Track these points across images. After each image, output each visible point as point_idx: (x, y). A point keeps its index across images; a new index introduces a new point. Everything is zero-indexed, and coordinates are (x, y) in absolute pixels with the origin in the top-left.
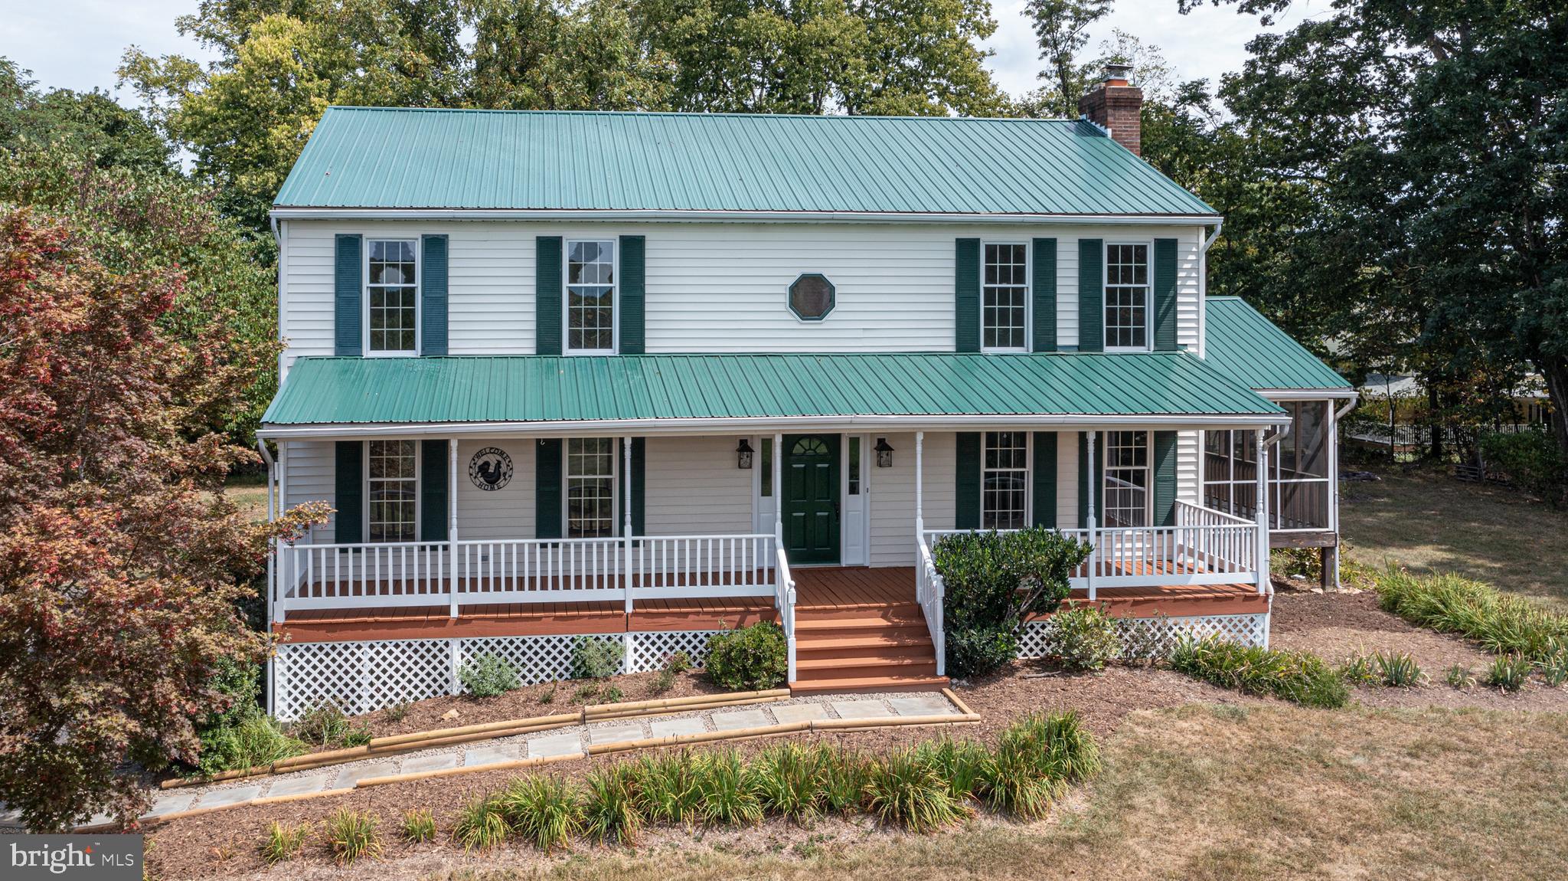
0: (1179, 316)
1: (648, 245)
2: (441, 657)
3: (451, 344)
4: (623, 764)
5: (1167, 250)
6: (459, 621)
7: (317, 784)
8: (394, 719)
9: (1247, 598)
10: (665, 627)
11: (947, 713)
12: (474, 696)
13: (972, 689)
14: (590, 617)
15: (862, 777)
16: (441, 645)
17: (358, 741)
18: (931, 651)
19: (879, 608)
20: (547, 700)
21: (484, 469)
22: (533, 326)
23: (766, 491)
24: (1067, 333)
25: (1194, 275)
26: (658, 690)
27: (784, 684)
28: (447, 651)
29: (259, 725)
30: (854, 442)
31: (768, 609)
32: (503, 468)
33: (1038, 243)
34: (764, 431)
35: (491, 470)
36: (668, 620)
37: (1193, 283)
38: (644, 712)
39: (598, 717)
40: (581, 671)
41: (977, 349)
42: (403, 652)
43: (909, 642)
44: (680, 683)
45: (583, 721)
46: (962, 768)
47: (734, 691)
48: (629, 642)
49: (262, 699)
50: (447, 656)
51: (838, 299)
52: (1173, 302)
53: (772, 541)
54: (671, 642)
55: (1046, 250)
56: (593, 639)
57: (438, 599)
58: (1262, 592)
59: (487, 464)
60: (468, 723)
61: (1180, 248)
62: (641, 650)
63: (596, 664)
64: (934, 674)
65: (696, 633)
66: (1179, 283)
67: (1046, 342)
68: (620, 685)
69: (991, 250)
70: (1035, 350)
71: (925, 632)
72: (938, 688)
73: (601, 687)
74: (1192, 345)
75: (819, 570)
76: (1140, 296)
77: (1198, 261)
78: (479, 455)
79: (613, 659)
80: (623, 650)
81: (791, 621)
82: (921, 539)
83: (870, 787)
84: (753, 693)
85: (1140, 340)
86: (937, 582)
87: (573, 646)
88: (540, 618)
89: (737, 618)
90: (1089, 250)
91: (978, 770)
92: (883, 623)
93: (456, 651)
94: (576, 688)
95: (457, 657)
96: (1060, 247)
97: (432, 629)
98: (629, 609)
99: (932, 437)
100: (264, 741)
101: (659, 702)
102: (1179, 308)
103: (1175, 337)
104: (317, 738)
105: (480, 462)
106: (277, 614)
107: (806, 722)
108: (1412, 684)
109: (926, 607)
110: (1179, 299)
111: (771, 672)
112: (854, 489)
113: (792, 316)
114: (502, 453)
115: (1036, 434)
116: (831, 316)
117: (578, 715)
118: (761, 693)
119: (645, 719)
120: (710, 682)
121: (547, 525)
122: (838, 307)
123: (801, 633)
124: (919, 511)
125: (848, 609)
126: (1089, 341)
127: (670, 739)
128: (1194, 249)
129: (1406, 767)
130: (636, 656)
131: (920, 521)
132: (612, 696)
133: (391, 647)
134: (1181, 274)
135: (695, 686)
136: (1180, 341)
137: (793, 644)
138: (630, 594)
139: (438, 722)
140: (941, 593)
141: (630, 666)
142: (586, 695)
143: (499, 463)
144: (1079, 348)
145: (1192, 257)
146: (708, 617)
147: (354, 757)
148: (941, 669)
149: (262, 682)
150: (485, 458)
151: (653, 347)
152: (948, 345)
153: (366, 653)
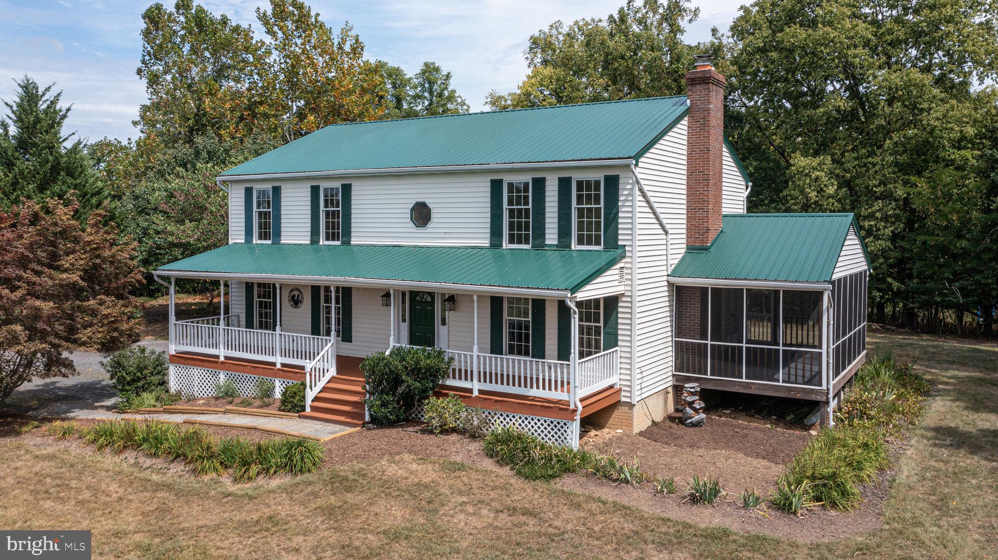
0: (620, 226)
1: (353, 189)
3: (282, 238)
5: (613, 182)
10: (289, 378)
12: (219, 397)
16: (217, 373)
21: (293, 298)
22: (310, 230)
23: (404, 320)
24: (551, 237)
25: (630, 198)
27: (302, 412)
32: (300, 299)
33: (535, 181)
35: (296, 298)
37: (630, 204)
41: (502, 245)
42: (206, 373)
51: (433, 216)
52: (616, 217)
55: (539, 184)
59: (294, 295)
61: (621, 181)
62: (282, 387)
64: (364, 420)
66: (620, 204)
67: (540, 242)
70: (532, 247)
74: (629, 246)
76: (598, 212)
77: (632, 189)
78: (291, 291)
80: (275, 386)
85: (599, 242)
87: (259, 381)
90: (565, 184)
95: (222, 378)
96: (548, 183)
97: (214, 365)
98: (278, 367)
102: (620, 221)
103: (617, 240)
105: (292, 294)
110: (620, 215)
112: (444, 322)
113: (412, 225)
114: (299, 291)
116: (430, 225)
122: (432, 220)
126: (563, 241)
128: (631, 181)
130: (280, 390)
134: (622, 198)
136: (620, 243)
139: (195, 404)
141: (277, 395)
143: (298, 296)
144: (558, 246)
145: (629, 187)
150: (294, 293)
151: (354, 241)
152: (486, 243)
153: (196, 372)
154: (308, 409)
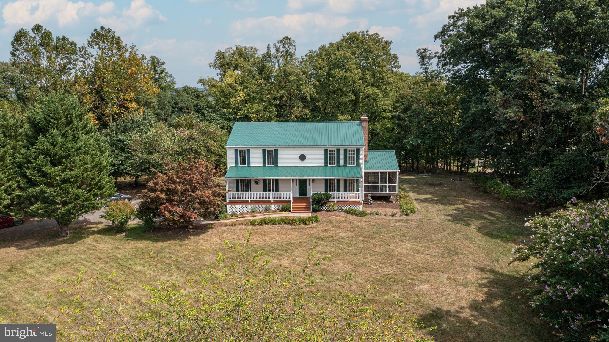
0: (360, 161)
1: (278, 150)
2: (248, 207)
3: (251, 164)
5: (358, 150)
6: (250, 202)
7: (232, 220)
8: (242, 214)
10: (277, 204)
11: (307, 215)
12: (252, 212)
13: (314, 213)
14: (268, 202)
16: (248, 205)
17: (237, 216)
18: (310, 208)
20: (261, 212)
21: (256, 182)
22: (262, 162)
23: (296, 185)
24: (342, 163)
25: (362, 154)
26: (275, 211)
29: (225, 214)
30: (309, 180)
31: (289, 202)
39: (267, 214)
40: (266, 209)
41: (328, 165)
42: (243, 206)
43: (308, 207)
44: (277, 211)
45: (264, 215)
46: (303, 220)
47: (283, 212)
48: (272, 206)
49: (226, 211)
51: (306, 158)
52: (359, 158)
53: (291, 193)
54: (277, 206)
55: (338, 150)
56: (267, 205)
57: (247, 200)
60: (250, 215)
61: (360, 150)
62: (274, 207)
63: (268, 208)
64: (309, 211)
65: (280, 206)
66: (360, 155)
67: (339, 164)
68: (270, 211)
69: (330, 151)
70: (337, 165)
71: (310, 205)
72: (310, 213)
73: (268, 211)
74: (362, 165)
76: (354, 157)
79: (270, 208)
81: (291, 203)
82: (311, 193)
83: (292, 222)
85: (353, 164)
87: (265, 206)
88: (263, 202)
89: (286, 203)
90: (345, 150)
92: (306, 204)
94: (265, 211)
95: (250, 207)
96: (341, 150)
97: (247, 203)
98: (273, 202)
100: (226, 216)
101: (275, 213)
103: (359, 164)
104: (233, 216)
106: (228, 201)
107: (290, 216)
111: (288, 210)
112: (309, 186)
113: (300, 161)
115: (337, 180)
116: (305, 160)
118: (286, 212)
119: (273, 214)
120: (281, 211)
121: (265, 190)
123: (293, 205)
126: (345, 164)
127: (275, 216)
135: (279, 211)
137: (291, 207)
138: (272, 200)
139: (247, 214)
141: (272, 209)
143: (258, 182)
145: (362, 152)
146: (283, 203)
147: (237, 218)
148: (311, 210)
149: (226, 209)
150: (256, 180)
151: (280, 164)
152: (323, 165)
153: (239, 206)
154: (291, 211)
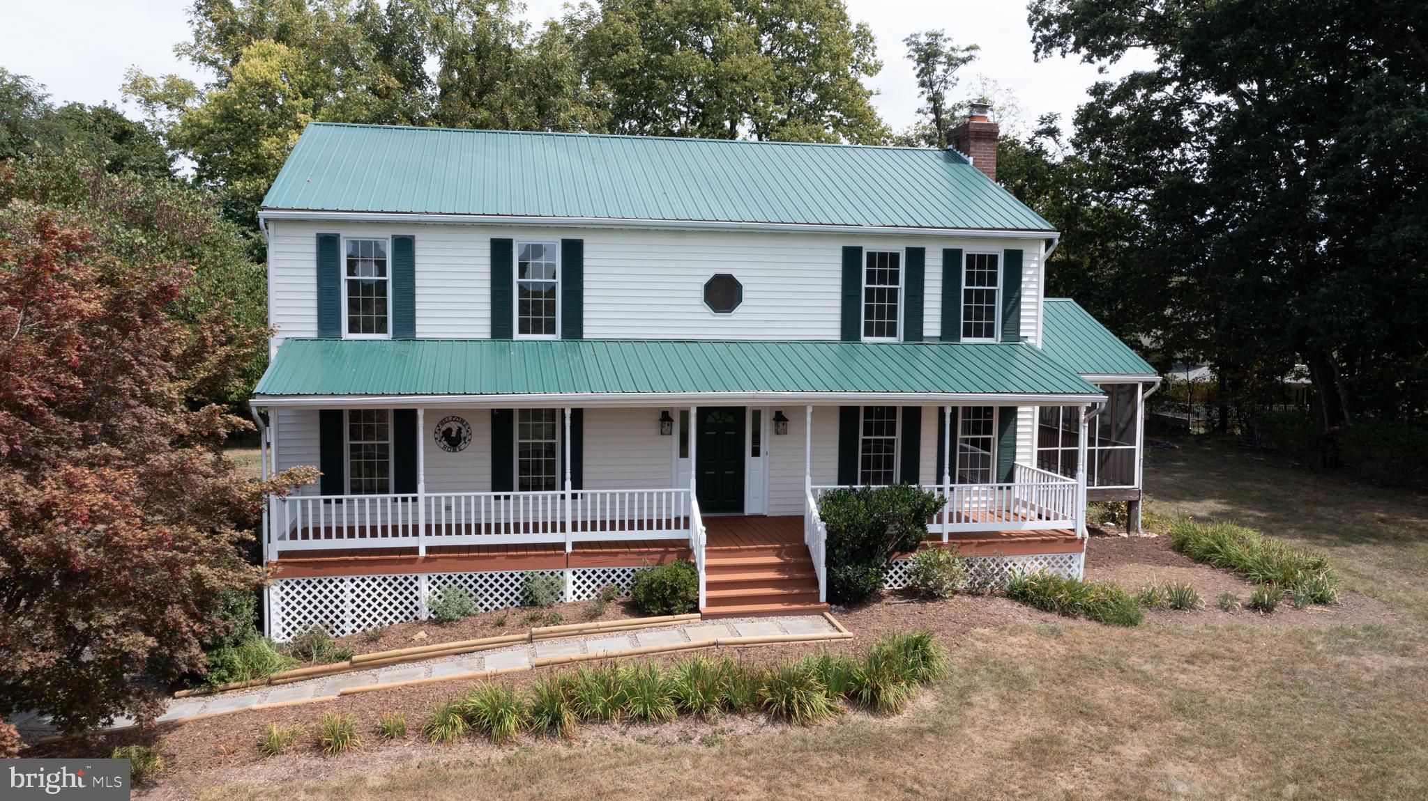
0: (1022, 314)
1: (586, 248)
2: (412, 589)
3: (418, 329)
4: (562, 674)
6: (426, 559)
7: (308, 692)
8: (373, 639)
9: (1067, 541)
10: (599, 564)
11: (827, 632)
12: (440, 620)
13: (847, 613)
14: (537, 556)
15: (757, 682)
16: (411, 579)
17: (342, 657)
18: (816, 583)
19: (775, 549)
20: (501, 624)
21: (447, 434)
22: (488, 314)
23: (684, 453)
25: (1035, 280)
26: (592, 615)
27: (696, 609)
28: (416, 584)
29: (258, 645)
30: (757, 414)
31: (683, 549)
32: (464, 433)
33: (910, 252)
34: (683, 404)
35: (454, 434)
36: (601, 558)
37: (1035, 286)
38: (581, 632)
39: (543, 636)
40: (529, 600)
41: (858, 338)
42: (379, 585)
43: (798, 575)
44: (611, 609)
45: (530, 640)
46: (838, 675)
47: (654, 615)
48: (569, 576)
49: (260, 625)
50: (416, 588)
51: (744, 295)
52: (1018, 302)
53: (687, 495)
54: (604, 577)
55: (916, 257)
56: (538, 573)
57: (409, 542)
58: (1079, 536)
59: (450, 430)
60: (434, 642)
61: (1025, 257)
62: (579, 583)
63: (542, 594)
64: (817, 601)
65: (623, 570)
66: (1023, 286)
67: (914, 331)
68: (562, 611)
69: (871, 256)
70: (906, 339)
71: (811, 567)
72: (820, 612)
73: (546, 612)
74: (1032, 337)
75: (727, 518)
76: (991, 295)
77: (1039, 268)
78: (443, 422)
79: (556, 591)
80: (564, 583)
81: (701, 557)
82: (809, 493)
83: (764, 690)
84: (670, 617)
85: (990, 333)
86: (821, 527)
87: (522, 580)
88: (495, 557)
89: (658, 556)
90: (951, 258)
91: (850, 677)
92: (776, 560)
93: (424, 583)
94: (525, 614)
96: (927, 255)
97: (404, 566)
98: (569, 549)
99: (820, 410)
100: (261, 657)
101: (593, 624)
102: (1022, 307)
103: (1018, 330)
104: (307, 656)
105: (444, 428)
106: (271, 552)
107: (712, 640)
108: (1192, 607)
109: (812, 548)
110: (1023, 299)
111: (686, 600)
112: (756, 453)
113: (707, 309)
114: (462, 421)
115: (904, 408)
116: (739, 309)
117: (526, 635)
118: (677, 617)
119: (581, 638)
120: (637, 608)
121: (501, 481)
122: (744, 302)
123: (709, 569)
124: (808, 470)
125: (749, 550)
126: (950, 331)
127: (601, 653)
128: (1036, 259)
129: (1184, 671)
130: (574, 587)
131: (808, 479)
132: (555, 620)
133: (369, 581)
134: (1024, 279)
135: (624, 612)
136: (1022, 334)
137: (703, 578)
138: (569, 538)
139: (409, 641)
140: (824, 536)
141: (569, 597)
142: (533, 619)
143: (460, 429)
144: (941, 338)
145: (1034, 265)
146: (635, 556)
147: (339, 671)
148: (823, 597)
149: (259, 609)
150: (448, 425)
151: (591, 334)
153: (348, 586)
154: (702, 604)
